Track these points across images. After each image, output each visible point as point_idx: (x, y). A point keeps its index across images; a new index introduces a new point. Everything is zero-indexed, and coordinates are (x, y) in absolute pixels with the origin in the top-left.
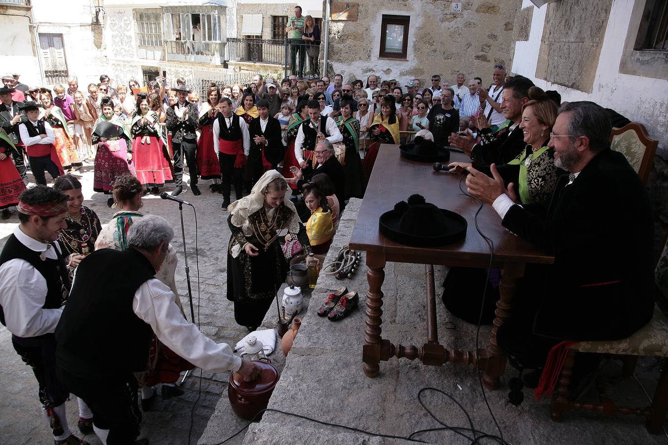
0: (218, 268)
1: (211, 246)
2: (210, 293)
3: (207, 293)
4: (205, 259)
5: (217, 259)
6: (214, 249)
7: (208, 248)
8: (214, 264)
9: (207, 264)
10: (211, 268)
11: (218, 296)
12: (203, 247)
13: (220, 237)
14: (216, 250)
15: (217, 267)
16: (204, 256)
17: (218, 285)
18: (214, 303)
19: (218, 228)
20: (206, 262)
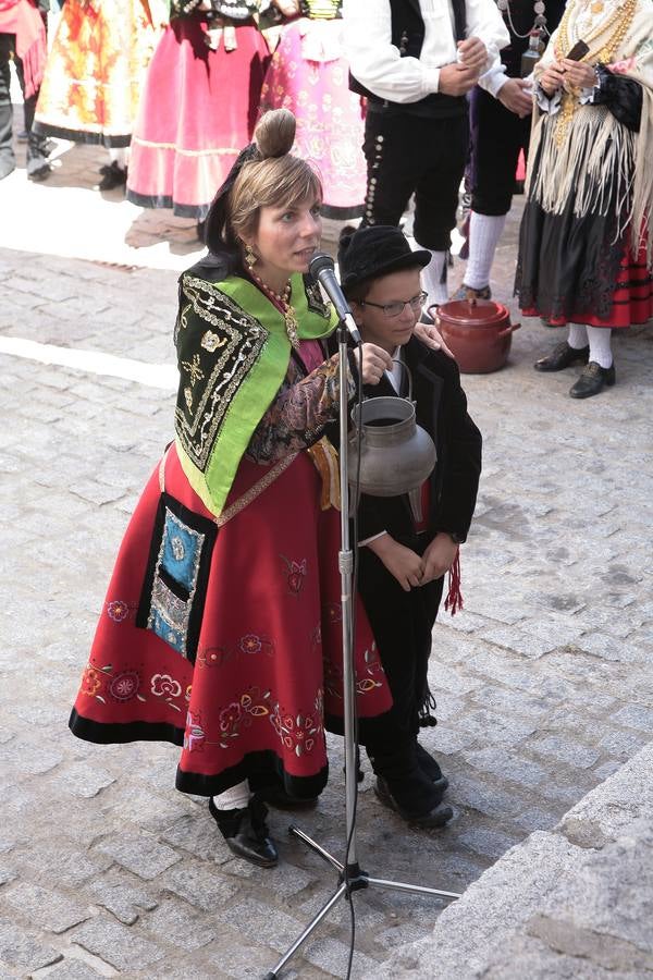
0: (552, 591)
1: (559, 501)
2: (483, 677)
3: (473, 674)
4: (517, 547)
5: (562, 554)
6: (563, 516)
7: (542, 509)
8: (542, 573)
9: (514, 568)
10: (525, 587)
11: (506, 694)
12: (524, 502)
13: (607, 474)
14: (568, 523)
15: (548, 584)
16: (514, 536)
17: (524, 655)
18: (480, 719)
19: (614, 437)
20: (512, 561)
